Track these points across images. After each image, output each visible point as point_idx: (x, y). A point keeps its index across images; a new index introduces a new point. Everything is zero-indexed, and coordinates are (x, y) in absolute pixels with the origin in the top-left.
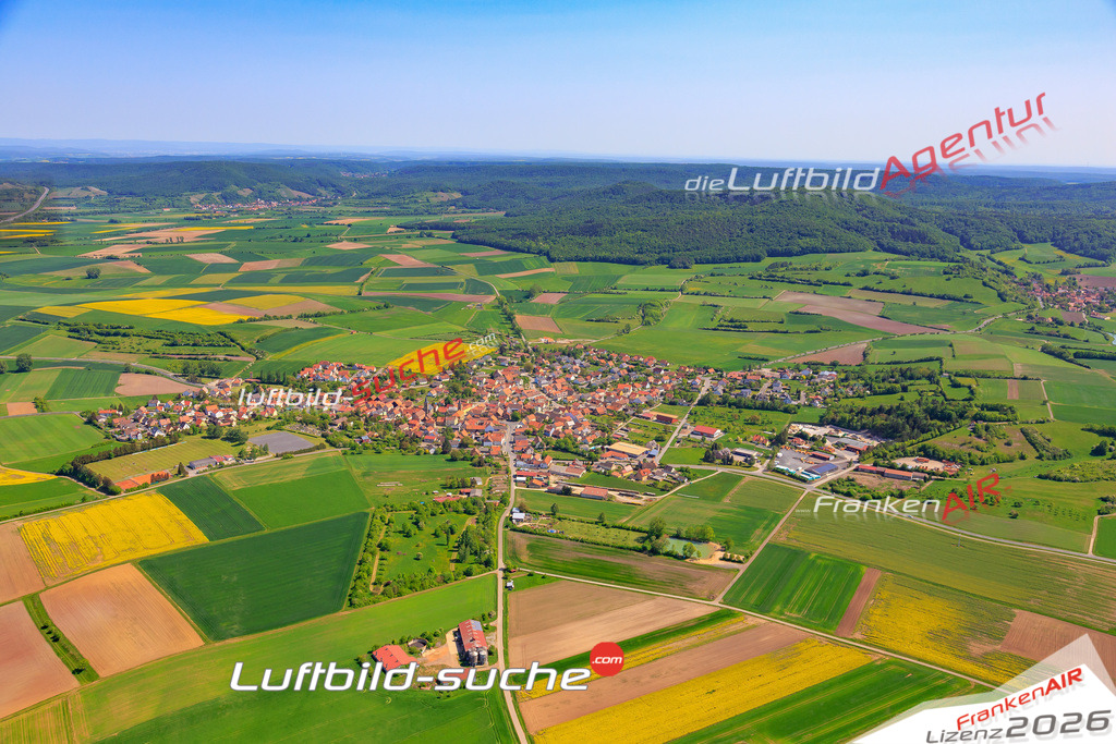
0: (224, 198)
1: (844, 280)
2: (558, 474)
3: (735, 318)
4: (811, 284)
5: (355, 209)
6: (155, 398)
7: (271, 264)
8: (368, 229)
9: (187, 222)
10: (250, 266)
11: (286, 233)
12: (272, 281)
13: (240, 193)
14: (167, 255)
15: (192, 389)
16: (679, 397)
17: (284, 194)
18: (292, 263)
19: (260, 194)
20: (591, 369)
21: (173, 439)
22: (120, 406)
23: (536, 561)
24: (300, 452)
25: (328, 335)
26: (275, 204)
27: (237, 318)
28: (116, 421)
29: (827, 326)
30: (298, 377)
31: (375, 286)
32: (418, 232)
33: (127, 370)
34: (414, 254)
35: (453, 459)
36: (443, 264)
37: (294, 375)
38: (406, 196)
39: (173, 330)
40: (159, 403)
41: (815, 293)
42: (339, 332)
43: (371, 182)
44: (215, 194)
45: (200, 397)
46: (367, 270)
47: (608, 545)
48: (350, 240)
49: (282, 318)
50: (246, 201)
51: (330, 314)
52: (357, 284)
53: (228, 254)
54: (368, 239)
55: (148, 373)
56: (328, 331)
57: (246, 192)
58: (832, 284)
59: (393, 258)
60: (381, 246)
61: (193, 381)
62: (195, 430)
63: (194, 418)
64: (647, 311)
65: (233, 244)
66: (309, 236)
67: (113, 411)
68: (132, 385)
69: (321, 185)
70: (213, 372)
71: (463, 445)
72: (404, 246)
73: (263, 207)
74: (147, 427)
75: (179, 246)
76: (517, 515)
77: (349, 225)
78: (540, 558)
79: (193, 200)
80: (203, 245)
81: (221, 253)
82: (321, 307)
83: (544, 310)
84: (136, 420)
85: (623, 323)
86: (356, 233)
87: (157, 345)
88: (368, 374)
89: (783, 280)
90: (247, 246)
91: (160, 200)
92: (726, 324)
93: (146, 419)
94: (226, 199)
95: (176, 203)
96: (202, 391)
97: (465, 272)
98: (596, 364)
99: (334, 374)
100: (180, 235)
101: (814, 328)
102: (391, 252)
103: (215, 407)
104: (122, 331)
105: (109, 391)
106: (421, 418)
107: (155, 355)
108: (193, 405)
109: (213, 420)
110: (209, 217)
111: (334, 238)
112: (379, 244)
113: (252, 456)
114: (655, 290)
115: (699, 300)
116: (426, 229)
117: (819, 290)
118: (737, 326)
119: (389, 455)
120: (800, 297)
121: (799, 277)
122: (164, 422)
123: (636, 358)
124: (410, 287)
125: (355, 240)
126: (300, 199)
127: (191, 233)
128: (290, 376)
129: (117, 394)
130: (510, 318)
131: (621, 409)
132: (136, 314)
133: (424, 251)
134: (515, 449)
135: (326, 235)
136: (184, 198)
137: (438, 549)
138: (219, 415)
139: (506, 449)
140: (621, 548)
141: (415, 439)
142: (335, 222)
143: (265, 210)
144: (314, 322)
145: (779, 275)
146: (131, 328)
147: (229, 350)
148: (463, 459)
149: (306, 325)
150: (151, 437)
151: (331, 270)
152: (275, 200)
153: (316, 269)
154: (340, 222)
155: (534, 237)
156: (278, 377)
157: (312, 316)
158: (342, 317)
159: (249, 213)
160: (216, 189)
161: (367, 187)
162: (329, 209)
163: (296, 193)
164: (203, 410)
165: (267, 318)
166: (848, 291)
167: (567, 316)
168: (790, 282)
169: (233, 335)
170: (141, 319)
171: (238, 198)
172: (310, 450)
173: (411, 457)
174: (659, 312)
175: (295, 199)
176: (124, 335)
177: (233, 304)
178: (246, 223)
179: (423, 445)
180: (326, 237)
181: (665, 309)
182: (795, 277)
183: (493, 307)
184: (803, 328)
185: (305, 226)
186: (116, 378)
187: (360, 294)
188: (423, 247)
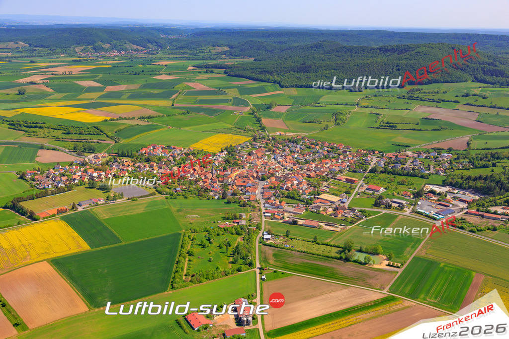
0: (95, 49)
1: (454, 99)
2: (289, 212)
3: (390, 122)
4: (434, 101)
5: (168, 56)
6: (58, 164)
7: (122, 88)
8: (177, 67)
9: (74, 63)
10: (110, 89)
11: (130, 69)
12: (124, 97)
13: (104, 46)
14: (63, 82)
15: (79, 159)
16: (359, 167)
17: (128, 47)
18: (134, 87)
19: (114, 47)
20: (306, 151)
21: (69, 188)
22: (39, 169)
23: (279, 263)
24: (142, 197)
25: (155, 129)
26: (123, 52)
27: (103, 118)
28: (37, 177)
29: (445, 127)
30: (139, 153)
31: (182, 101)
32: (205, 70)
33: (42, 148)
34: (203, 83)
35: (229, 203)
36: (219, 88)
37: (137, 152)
38: (197, 49)
39: (68, 125)
40: (60, 167)
41: (437, 107)
42: (162, 127)
43: (177, 41)
44: (90, 47)
45: (84, 164)
46: (177, 92)
47: (320, 255)
48: (167, 74)
49: (129, 119)
50: (107, 51)
51: (156, 117)
52: (171, 100)
53: (97, 81)
54: (177, 73)
55: (54, 149)
56: (155, 127)
57: (107, 46)
58: (447, 101)
59: (191, 84)
60: (184, 78)
61: (79, 154)
62: (81, 183)
63: (81, 176)
64: (338, 117)
65: (101, 76)
66: (143, 71)
67: (35, 172)
68: (46, 157)
69: (149, 42)
70: (91, 149)
71: (234, 194)
72: (197, 78)
73: (117, 54)
74: (54, 181)
75: (70, 77)
76: (267, 236)
77: (166, 66)
78: (280, 262)
79: (77, 50)
80: (83, 76)
81: (94, 81)
82: (151, 112)
83: (278, 116)
84: (48, 177)
85: (324, 124)
86: (170, 70)
87: (59, 133)
88: (179, 152)
89: (417, 99)
90: (108, 77)
91: (59, 50)
92: (384, 125)
93: (53, 176)
94: (96, 49)
95: (68, 51)
96: (85, 161)
97: (232, 93)
98: (309, 148)
99: (159, 152)
100: (70, 70)
101: (437, 127)
102: (189, 81)
103: (93, 170)
104: (39, 125)
105: (32, 159)
106: (210, 177)
107: (58, 139)
108: (80, 168)
109: (91, 178)
110: (86, 60)
111: (157, 73)
112: (183, 77)
113: (114, 199)
114: (342, 104)
115: (368, 111)
116: (209, 68)
117: (440, 105)
118: (391, 126)
119: (192, 199)
120: (428, 109)
121: (427, 97)
122: (64, 178)
123: (332, 144)
124: (201, 101)
125: (169, 74)
126: (137, 50)
127: (77, 69)
128: (134, 153)
129: (37, 162)
130: (259, 120)
131: (324, 175)
132: (47, 115)
133: (207, 81)
134: (264, 197)
136: (72, 49)
137: (222, 255)
138: (95, 174)
139: (259, 197)
140: (328, 257)
141: (206, 190)
142: (157, 64)
143: (118, 56)
144: (147, 122)
145: (415, 96)
146: (44, 123)
147: (100, 137)
148: (234, 203)
149: (143, 123)
150: (56, 187)
151: (156, 91)
152: (123, 50)
153: (148, 91)
154: (161, 63)
155: (271, 73)
156: (128, 153)
157: (146, 118)
158: (163, 119)
159: (109, 58)
160: (90, 44)
161: (175, 43)
162: (154, 56)
163: (135, 47)
164: (85, 171)
165: (121, 119)
166: (457, 106)
167: (291, 119)
168: (422, 100)
169: (102, 128)
170: (50, 119)
171: (102, 49)
172: (147, 196)
173: (205, 201)
174: (344, 118)
175: (135, 50)
176: (40, 128)
177: (102, 111)
178: (107, 64)
179: (211, 193)
180: (153, 72)
181: (349, 116)
182: (425, 97)
183: (249, 114)
184: (430, 127)
185: (141, 66)
186: (36, 152)
187: (173, 105)
188: (208, 79)
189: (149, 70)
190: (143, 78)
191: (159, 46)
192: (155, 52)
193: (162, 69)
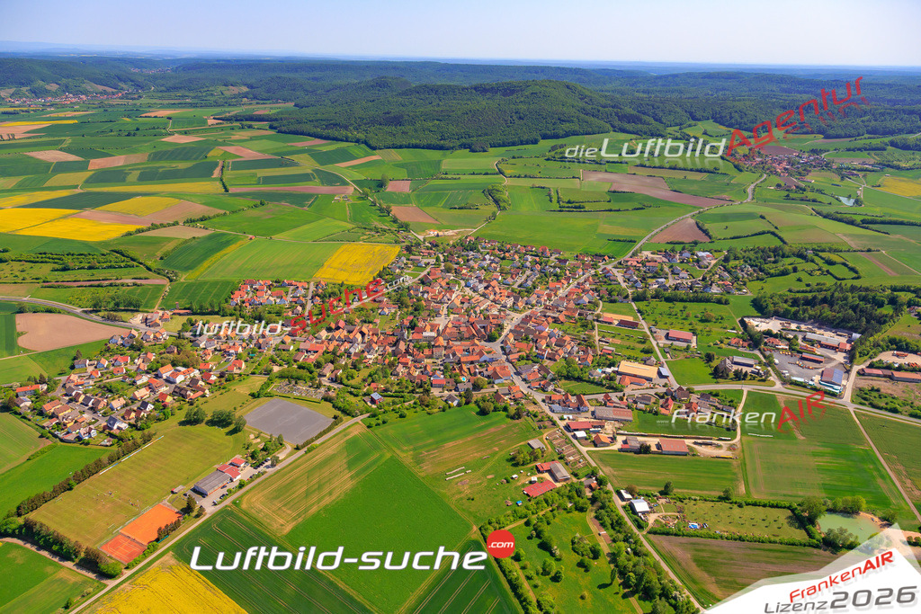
5: (160, 102)
7: (119, 161)
8: (190, 121)
10: (97, 164)
11: (114, 127)
12: (128, 179)
15: (117, 333)
17: (89, 88)
18: (138, 158)
19: (66, 89)
21: (144, 433)
25: (229, 243)
27: (122, 229)
31: (235, 181)
32: (238, 124)
34: (248, 145)
36: (280, 155)
46: (216, 164)
48: (180, 133)
49: (170, 225)
50: (55, 94)
51: (214, 217)
52: (217, 179)
54: (197, 131)
56: (226, 238)
57: (53, 87)
59: (231, 149)
60: (212, 139)
66: (138, 129)
68: (38, 333)
69: (120, 80)
72: (234, 138)
77: (169, 118)
83: (405, 199)
86: (182, 126)
89: (573, 160)
90: (84, 142)
92: (565, 205)
97: (307, 163)
102: (224, 143)
105: (10, 345)
111: (163, 131)
112: (211, 136)
115: (526, 183)
116: (242, 120)
117: (607, 168)
118: (576, 207)
120: (600, 176)
122: (117, 404)
123: (529, 248)
124: (267, 180)
125: (186, 133)
126: (105, 92)
133: (254, 142)
135: (154, 128)
142: (153, 114)
144: (205, 228)
151: (181, 165)
153: (167, 164)
154: (157, 114)
157: (197, 221)
162: (138, 102)
163: (101, 88)
165: (154, 226)
166: (628, 169)
167: (430, 205)
169: (130, 252)
175: (101, 93)
180: (156, 131)
184: (629, 206)
185: (127, 119)
186: (12, 323)
187: (226, 190)
188: (251, 139)
189: (147, 127)
190: (145, 142)
191: (138, 86)
192: (136, 96)
193: (166, 124)
